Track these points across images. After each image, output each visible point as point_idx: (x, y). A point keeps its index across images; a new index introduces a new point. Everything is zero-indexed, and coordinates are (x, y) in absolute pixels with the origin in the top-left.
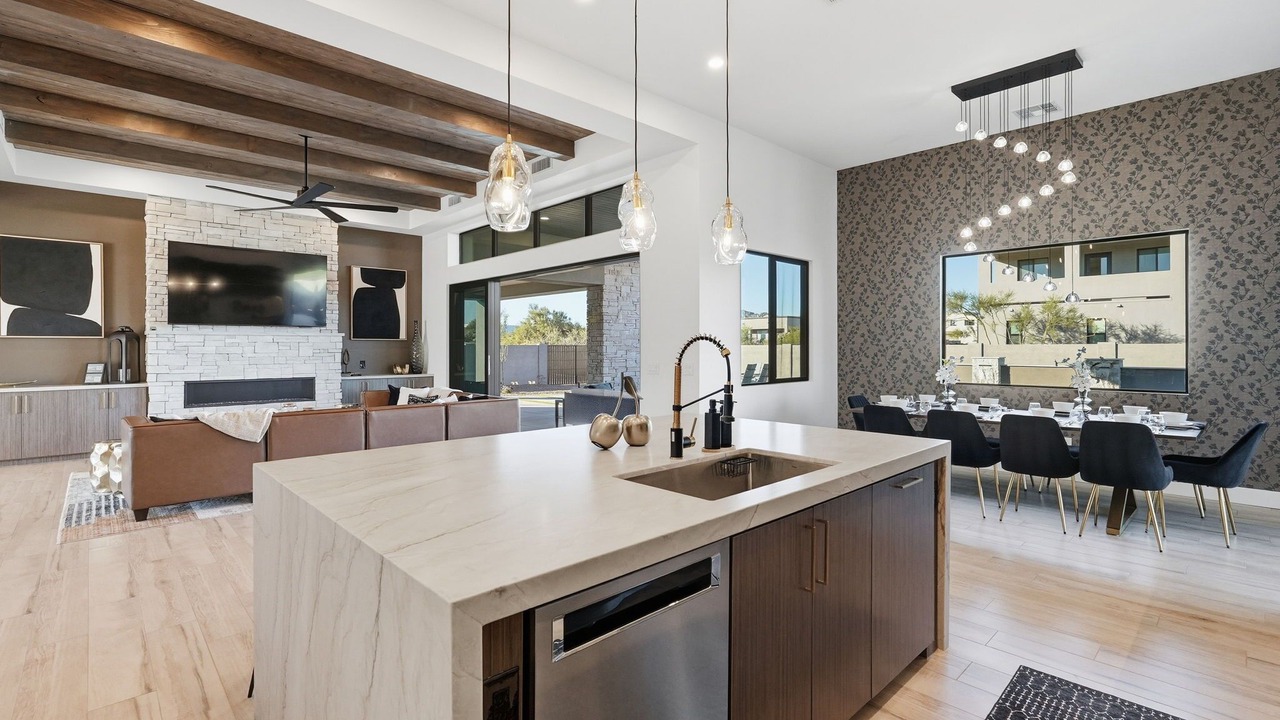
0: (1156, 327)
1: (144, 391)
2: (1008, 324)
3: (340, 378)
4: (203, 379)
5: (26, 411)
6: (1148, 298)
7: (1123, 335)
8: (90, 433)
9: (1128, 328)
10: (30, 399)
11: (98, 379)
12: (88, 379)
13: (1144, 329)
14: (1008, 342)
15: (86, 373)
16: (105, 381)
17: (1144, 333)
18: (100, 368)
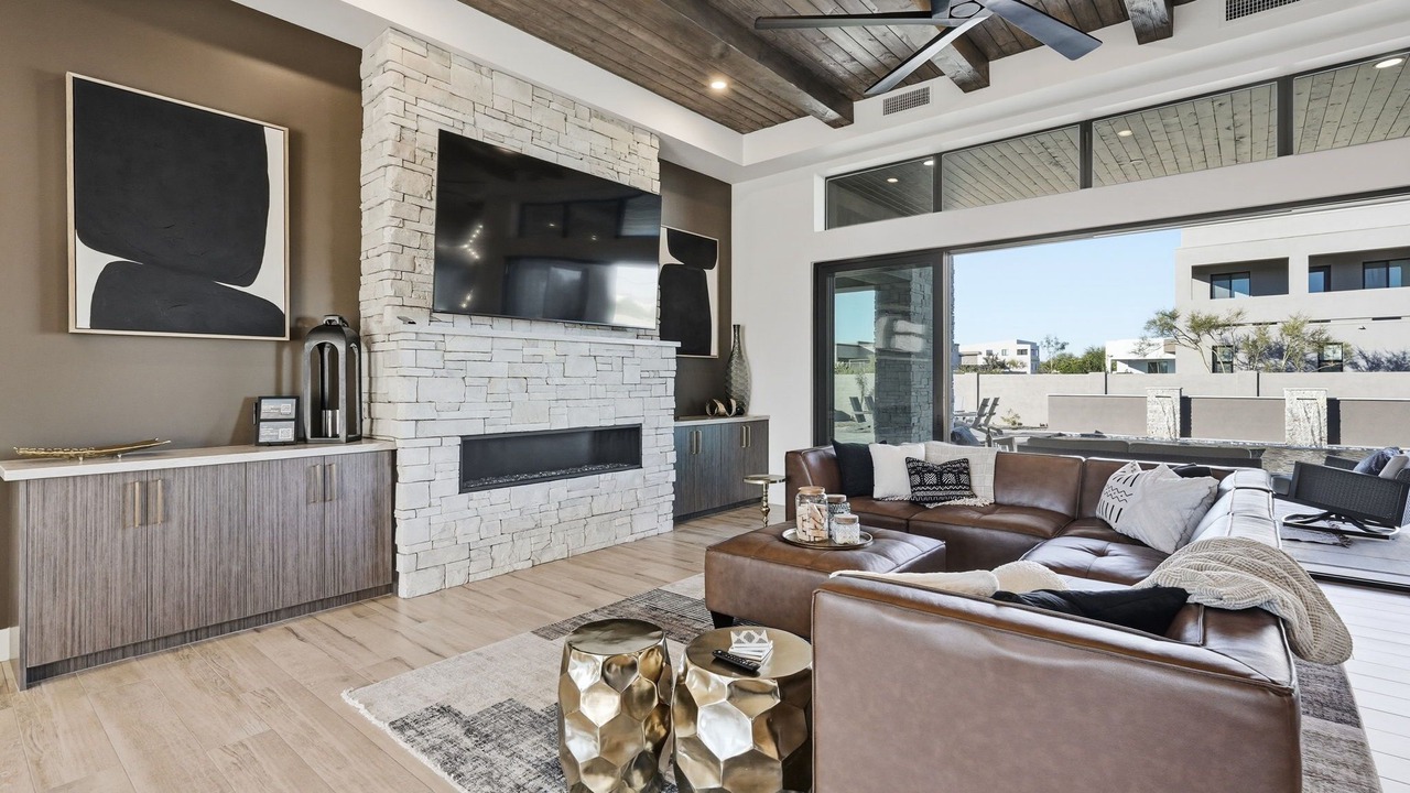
0: (1404, 353)
1: (387, 459)
2: (1214, 348)
3: (673, 423)
4: (490, 430)
5: (160, 519)
6: (1374, 319)
7: (1362, 363)
8: (290, 562)
9: (1370, 355)
10: (166, 487)
11: (287, 432)
12: (266, 432)
13: (1389, 356)
14: (1214, 370)
15: (259, 420)
16: (300, 440)
17: (1389, 361)
18: (287, 407)
